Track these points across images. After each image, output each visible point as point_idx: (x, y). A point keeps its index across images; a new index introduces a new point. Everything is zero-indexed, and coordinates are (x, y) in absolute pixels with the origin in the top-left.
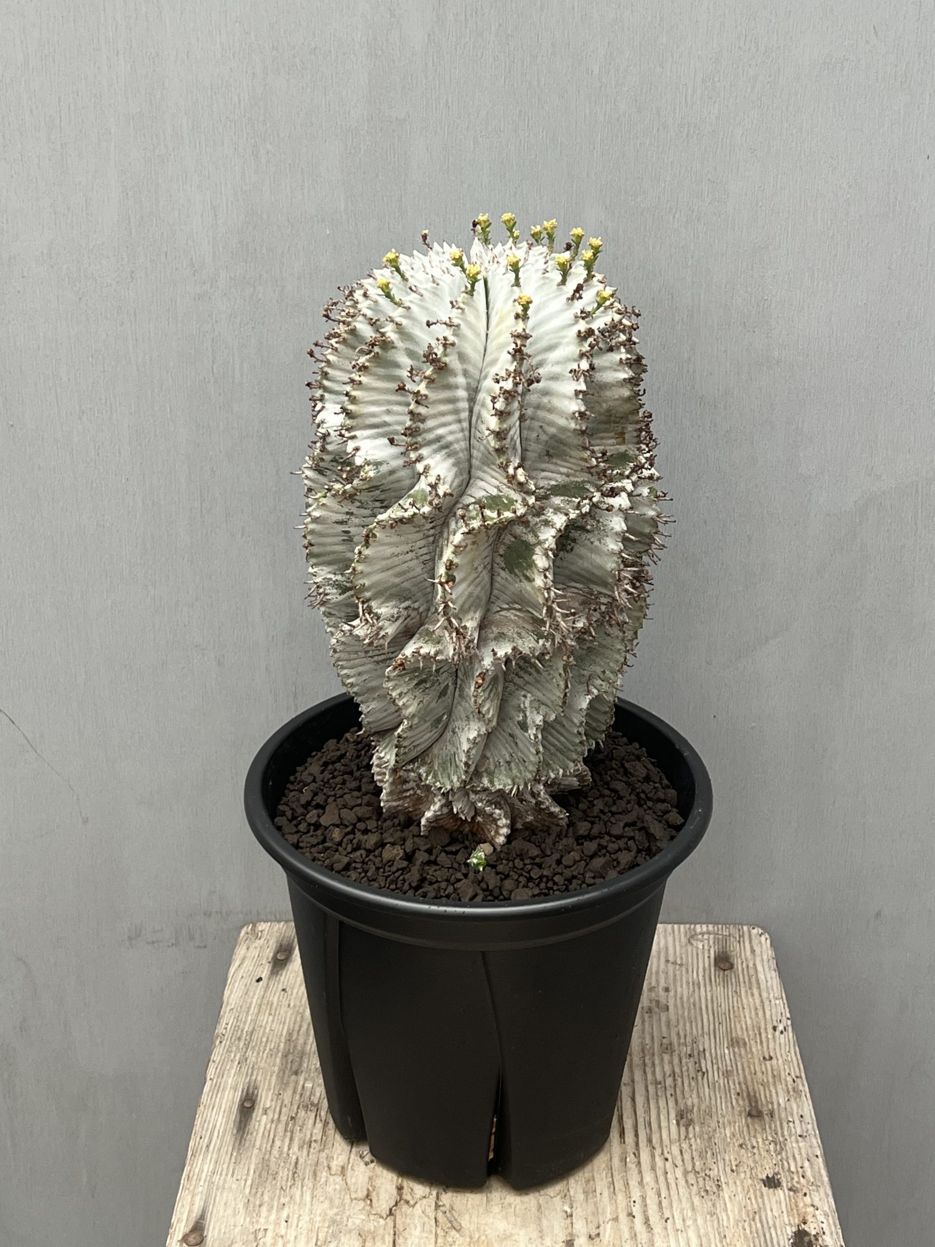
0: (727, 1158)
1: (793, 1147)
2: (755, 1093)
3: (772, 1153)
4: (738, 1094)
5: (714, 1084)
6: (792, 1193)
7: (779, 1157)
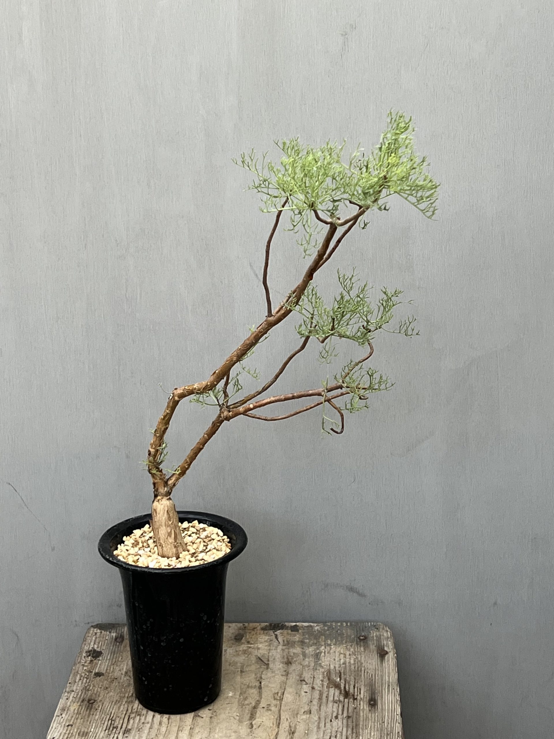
0: (117, 684)
1: (80, 687)
2: (87, 710)
3: (92, 685)
4: (96, 710)
5: (108, 714)
6: (92, 671)
7: (89, 684)
